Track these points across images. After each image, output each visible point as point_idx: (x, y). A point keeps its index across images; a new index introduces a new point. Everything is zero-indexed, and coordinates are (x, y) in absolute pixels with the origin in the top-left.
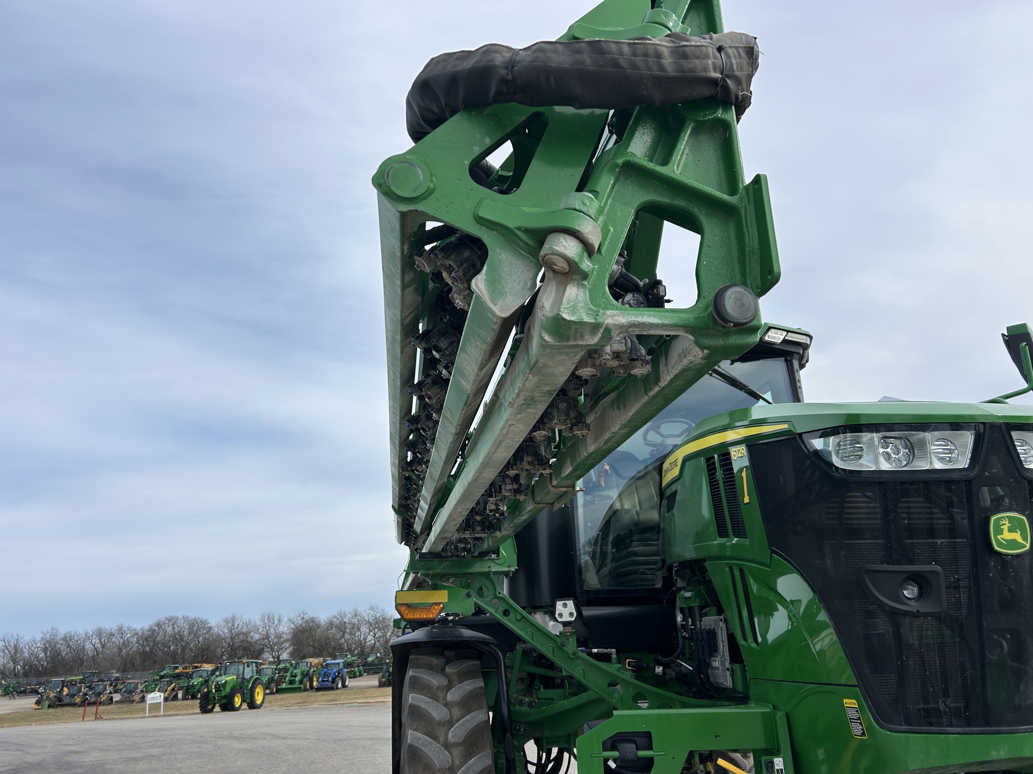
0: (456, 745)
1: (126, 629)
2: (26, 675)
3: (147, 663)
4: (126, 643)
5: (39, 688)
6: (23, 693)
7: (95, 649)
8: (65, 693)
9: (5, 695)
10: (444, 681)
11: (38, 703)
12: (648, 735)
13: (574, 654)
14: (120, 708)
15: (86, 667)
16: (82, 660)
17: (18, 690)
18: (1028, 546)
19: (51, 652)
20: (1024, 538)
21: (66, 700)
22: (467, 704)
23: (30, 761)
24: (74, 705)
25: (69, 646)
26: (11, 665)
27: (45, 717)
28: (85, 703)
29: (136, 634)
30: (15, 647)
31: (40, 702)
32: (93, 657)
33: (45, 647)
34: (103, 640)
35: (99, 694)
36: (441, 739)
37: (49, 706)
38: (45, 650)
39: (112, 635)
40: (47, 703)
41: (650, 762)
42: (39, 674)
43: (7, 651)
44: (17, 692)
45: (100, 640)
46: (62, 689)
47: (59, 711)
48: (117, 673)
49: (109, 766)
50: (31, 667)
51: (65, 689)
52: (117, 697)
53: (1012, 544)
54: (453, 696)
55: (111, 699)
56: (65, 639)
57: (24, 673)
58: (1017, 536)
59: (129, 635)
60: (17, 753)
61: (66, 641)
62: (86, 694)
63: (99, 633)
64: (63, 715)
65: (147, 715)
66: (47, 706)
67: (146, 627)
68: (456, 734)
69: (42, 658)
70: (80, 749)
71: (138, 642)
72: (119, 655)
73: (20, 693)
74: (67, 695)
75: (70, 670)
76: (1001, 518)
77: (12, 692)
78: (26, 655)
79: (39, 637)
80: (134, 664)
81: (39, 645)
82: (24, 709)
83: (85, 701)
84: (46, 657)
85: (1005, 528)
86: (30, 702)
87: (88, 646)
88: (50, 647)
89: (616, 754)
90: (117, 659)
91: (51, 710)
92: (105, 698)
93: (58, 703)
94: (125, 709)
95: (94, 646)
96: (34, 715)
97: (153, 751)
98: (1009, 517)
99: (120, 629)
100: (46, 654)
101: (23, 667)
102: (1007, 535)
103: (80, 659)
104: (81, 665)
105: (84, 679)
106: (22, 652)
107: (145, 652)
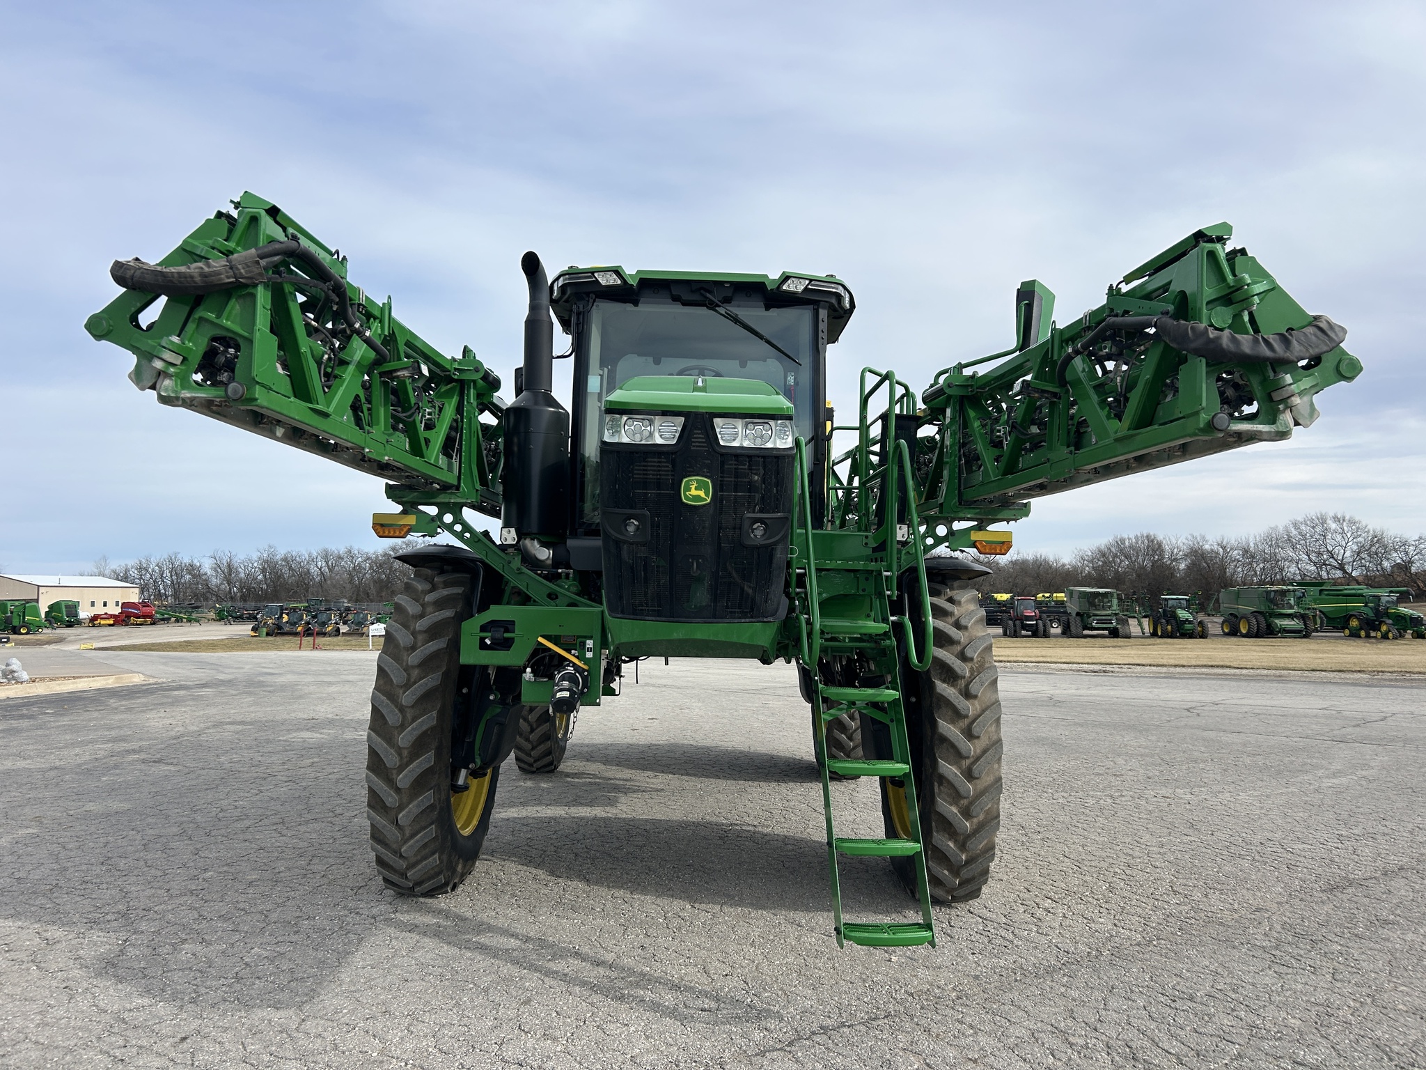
0: (420, 632)
1: (356, 552)
2: (244, 598)
3: (383, 594)
4: (357, 569)
5: (257, 614)
6: (239, 619)
7: (322, 573)
8: (284, 620)
9: (219, 620)
10: (427, 586)
11: (254, 629)
12: (513, 623)
13: (518, 569)
14: (348, 641)
15: (313, 594)
16: (307, 585)
17: (234, 615)
18: (709, 500)
19: (270, 574)
20: (707, 494)
21: (287, 629)
22: (440, 604)
23: (220, 678)
24: (296, 634)
25: (290, 568)
26: (225, 586)
27: (263, 645)
28: (308, 633)
29: (368, 558)
30: (229, 565)
31: (257, 629)
32: (320, 583)
33: (264, 568)
34: (330, 563)
35: (324, 624)
36: (412, 628)
37: (268, 634)
38: (264, 571)
39: (340, 558)
40: (265, 630)
41: (512, 639)
42: (259, 598)
43: (219, 570)
44: (233, 617)
45: (327, 563)
46: (281, 617)
47: (279, 639)
48: (348, 603)
49: (300, 687)
50: (248, 590)
51: (284, 615)
52: (344, 629)
53: (698, 498)
54: (429, 598)
55: (338, 630)
56: (285, 559)
57: (241, 596)
58: (702, 493)
59: (360, 559)
60: (211, 671)
61: (288, 563)
62: (308, 623)
63: (326, 555)
64: (283, 644)
65: (371, 647)
66: (265, 633)
67: (380, 551)
68: (421, 625)
69: (261, 581)
70: (277, 672)
71: (371, 568)
72: (350, 582)
73: (236, 618)
74: (287, 622)
75: (294, 596)
76: (691, 480)
77: (227, 617)
78: (242, 575)
79: (255, 556)
80: (368, 594)
81: (255, 565)
82: (240, 635)
83: (307, 630)
84: (266, 579)
85: (693, 487)
86: (245, 629)
87: (314, 570)
88: (269, 567)
89: (489, 634)
90: (348, 586)
91: (270, 638)
92: (330, 628)
93: (278, 631)
94: (353, 642)
95: (320, 570)
96: (250, 643)
97: (351, 678)
98: (697, 480)
99: (350, 551)
100: (265, 576)
101: (240, 589)
102: (694, 492)
103: (305, 584)
104: (307, 591)
105: (309, 606)
106: (238, 573)
107: (381, 581)
